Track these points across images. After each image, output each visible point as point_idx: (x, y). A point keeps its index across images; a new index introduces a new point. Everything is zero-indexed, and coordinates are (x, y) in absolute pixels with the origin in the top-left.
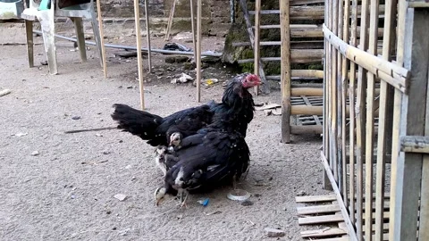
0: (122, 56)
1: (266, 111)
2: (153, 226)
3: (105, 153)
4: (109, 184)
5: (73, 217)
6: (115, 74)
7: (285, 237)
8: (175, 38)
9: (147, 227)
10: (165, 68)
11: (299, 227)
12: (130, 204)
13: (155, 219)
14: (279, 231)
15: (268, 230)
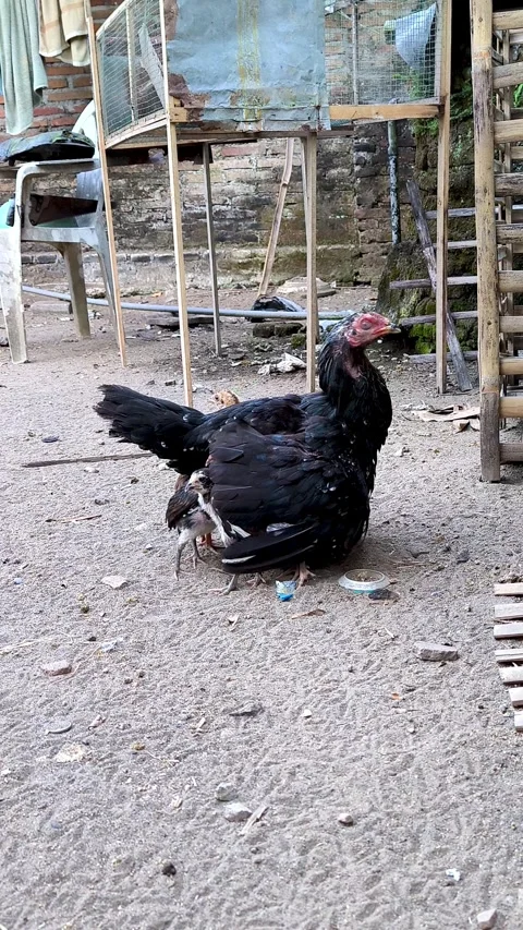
0: (163, 327)
1: (457, 424)
2: (174, 635)
3: (97, 503)
4: (95, 558)
5: (11, 617)
6: (145, 360)
7: (460, 663)
8: (280, 289)
9: (161, 637)
10: (249, 346)
11: (494, 643)
12: (133, 595)
13: (180, 623)
14: (447, 649)
15: (421, 646)
